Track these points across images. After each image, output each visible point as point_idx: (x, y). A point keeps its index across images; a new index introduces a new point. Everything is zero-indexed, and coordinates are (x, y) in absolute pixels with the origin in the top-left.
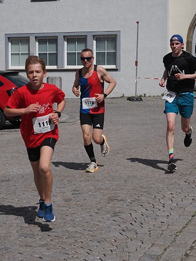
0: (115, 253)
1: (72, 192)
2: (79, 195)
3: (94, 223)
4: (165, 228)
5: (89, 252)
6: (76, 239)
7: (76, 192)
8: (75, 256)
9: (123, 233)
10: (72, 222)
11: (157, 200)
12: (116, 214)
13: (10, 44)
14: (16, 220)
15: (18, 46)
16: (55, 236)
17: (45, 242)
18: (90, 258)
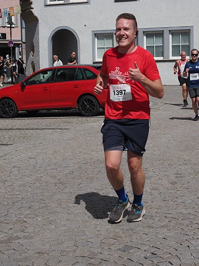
1: (175, 176)
2: (182, 179)
6: (191, 220)
7: (179, 175)
8: (195, 238)
10: (183, 204)
13: (96, 39)
15: (103, 41)
16: (172, 218)
17: (164, 223)
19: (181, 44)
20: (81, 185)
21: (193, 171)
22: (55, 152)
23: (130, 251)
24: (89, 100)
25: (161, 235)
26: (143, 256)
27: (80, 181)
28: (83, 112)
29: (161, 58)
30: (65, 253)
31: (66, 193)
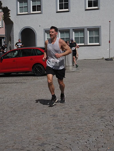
0: (103, 136)
2: (83, 108)
3: (92, 121)
5: (90, 136)
6: (83, 130)
7: (81, 106)
8: (83, 138)
9: (106, 126)
10: (80, 121)
12: (103, 117)
13: (46, 34)
14: (53, 121)
16: (72, 128)
17: (67, 131)
18: (91, 139)
19: (94, 36)
20: (25, 112)
22: (15, 95)
23: (44, 146)
24: (39, 67)
25: (64, 137)
26: (51, 148)
27: (25, 110)
28: (36, 74)
29: (83, 44)
30: (7, 147)
31: (16, 116)
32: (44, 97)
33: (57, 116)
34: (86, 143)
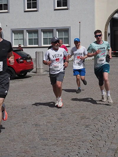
0: (93, 148)
1: (61, 114)
2: (65, 116)
3: (77, 131)
4: (115, 133)
5: (80, 148)
6: (70, 140)
7: (63, 114)
8: (73, 150)
9: (94, 136)
10: (65, 131)
11: (106, 118)
12: (87, 126)
13: (13, 34)
14: (36, 131)
15: (17, 35)
16: (59, 139)
17: (55, 143)
18: (81, 151)
19: (63, 37)
21: (71, 111)
24: (9, 70)
25: (52, 149)
32: (20, 104)
33: (40, 126)
34: (78, 156)
